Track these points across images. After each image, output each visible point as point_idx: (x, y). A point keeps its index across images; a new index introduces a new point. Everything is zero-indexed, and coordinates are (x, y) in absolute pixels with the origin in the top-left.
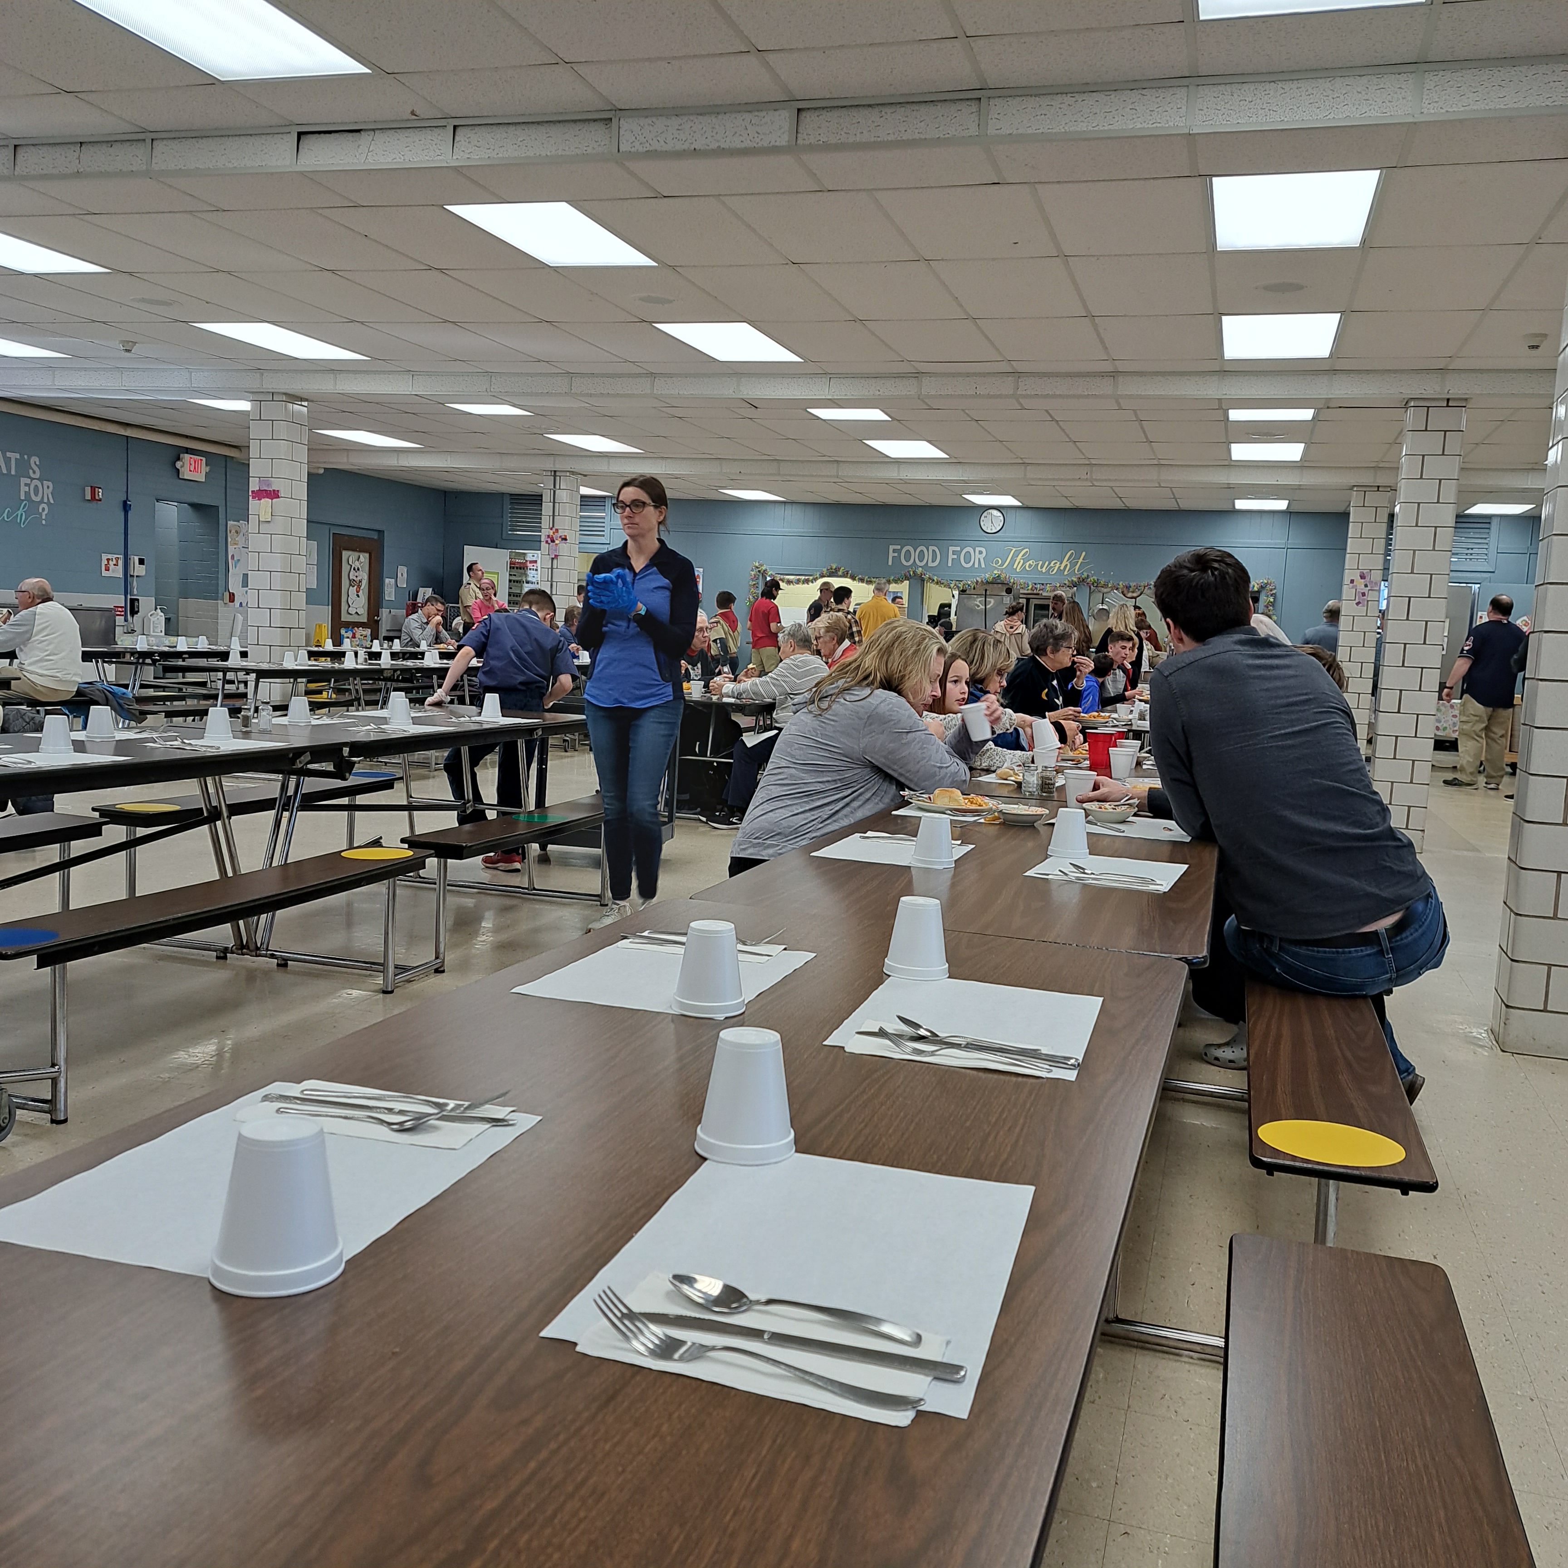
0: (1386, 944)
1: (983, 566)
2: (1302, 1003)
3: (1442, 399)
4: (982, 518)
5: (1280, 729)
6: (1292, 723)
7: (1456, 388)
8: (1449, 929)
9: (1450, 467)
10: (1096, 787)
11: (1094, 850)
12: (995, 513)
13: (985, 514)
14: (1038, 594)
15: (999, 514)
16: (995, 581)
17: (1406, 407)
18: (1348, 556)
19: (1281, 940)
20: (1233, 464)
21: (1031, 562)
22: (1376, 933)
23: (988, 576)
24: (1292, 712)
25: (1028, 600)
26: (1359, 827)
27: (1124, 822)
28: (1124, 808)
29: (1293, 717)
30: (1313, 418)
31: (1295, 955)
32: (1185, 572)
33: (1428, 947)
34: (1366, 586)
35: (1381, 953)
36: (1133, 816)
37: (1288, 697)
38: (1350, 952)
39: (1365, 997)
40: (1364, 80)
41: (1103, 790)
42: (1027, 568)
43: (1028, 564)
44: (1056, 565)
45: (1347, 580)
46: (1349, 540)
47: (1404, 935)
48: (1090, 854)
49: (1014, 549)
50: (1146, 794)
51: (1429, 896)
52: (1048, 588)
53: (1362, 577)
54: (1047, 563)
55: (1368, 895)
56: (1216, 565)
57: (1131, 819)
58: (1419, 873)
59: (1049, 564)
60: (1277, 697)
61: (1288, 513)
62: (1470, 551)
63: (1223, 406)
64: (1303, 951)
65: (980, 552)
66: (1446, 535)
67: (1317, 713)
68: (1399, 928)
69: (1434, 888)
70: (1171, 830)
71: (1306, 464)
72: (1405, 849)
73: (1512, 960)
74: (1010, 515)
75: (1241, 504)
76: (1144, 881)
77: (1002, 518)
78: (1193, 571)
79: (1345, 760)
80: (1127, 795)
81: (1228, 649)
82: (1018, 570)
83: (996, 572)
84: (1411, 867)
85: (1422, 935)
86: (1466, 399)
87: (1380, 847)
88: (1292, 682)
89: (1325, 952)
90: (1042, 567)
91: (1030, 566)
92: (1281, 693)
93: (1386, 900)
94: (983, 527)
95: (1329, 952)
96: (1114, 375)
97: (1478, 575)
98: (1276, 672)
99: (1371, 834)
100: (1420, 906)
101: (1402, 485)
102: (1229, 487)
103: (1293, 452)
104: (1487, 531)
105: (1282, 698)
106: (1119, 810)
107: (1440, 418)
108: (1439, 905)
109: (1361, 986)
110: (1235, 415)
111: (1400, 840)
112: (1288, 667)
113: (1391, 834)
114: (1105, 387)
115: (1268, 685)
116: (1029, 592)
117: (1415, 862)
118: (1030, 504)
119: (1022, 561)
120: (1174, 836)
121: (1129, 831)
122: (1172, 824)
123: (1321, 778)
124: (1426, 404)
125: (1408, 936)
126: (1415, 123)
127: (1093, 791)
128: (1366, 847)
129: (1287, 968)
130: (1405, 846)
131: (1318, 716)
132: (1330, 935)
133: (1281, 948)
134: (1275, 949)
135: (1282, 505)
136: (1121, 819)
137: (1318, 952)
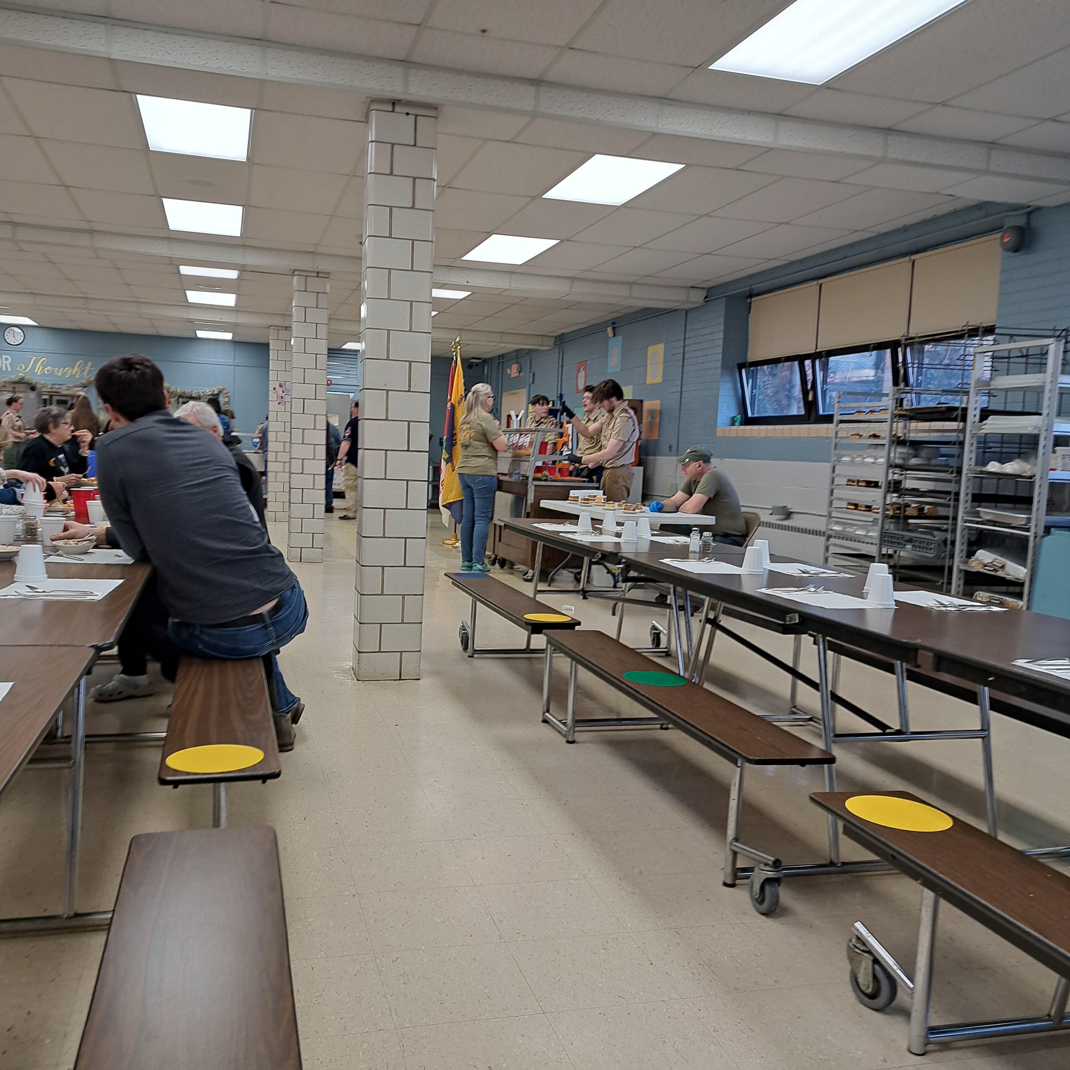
0: (268, 621)
1: (10, 369)
2: (216, 667)
3: (314, 272)
4: (6, 333)
5: (189, 481)
6: (198, 477)
7: (323, 265)
8: (308, 607)
9: (322, 316)
10: (66, 529)
11: (51, 575)
12: (16, 329)
13: (8, 330)
14: (57, 392)
15: (20, 331)
16: (20, 382)
17: (293, 275)
18: (270, 372)
19: (201, 626)
20: (190, 305)
21: (48, 368)
22: (260, 614)
23: (14, 377)
24: (198, 469)
25: (51, 396)
26: (246, 545)
27: (86, 553)
28: (84, 543)
29: (199, 473)
30: (238, 277)
31: (210, 635)
32: (115, 371)
33: (294, 620)
34: (283, 392)
35: (266, 627)
36: (93, 548)
37: (194, 459)
38: (245, 629)
39: (258, 657)
40: (228, 44)
41: (71, 531)
42: (46, 372)
43: (46, 369)
44: (69, 372)
45: (271, 388)
46: (271, 361)
47: (279, 614)
48: (49, 578)
49: (34, 358)
50: (104, 532)
51: (294, 587)
52: (64, 387)
53: (281, 386)
54: (62, 369)
55: (255, 590)
56: (138, 366)
57: (90, 551)
58: (287, 573)
59: (63, 370)
60: (186, 460)
61: (234, 342)
62: (348, 373)
63: (175, 263)
64: (215, 631)
65: (7, 359)
66: (323, 359)
67: (215, 470)
68: (276, 609)
69: (298, 582)
70: (120, 556)
71: (239, 309)
72: (277, 558)
73: (360, 623)
74: (29, 332)
75: (201, 334)
76: (85, 593)
77: (22, 334)
78: (122, 370)
79: (234, 502)
80: (89, 534)
81: (150, 426)
82: (38, 374)
83: (20, 375)
84: (281, 570)
85: (291, 612)
86: (328, 273)
87: (260, 557)
88: (196, 449)
89: (229, 631)
90: (58, 372)
91: (48, 371)
92: (190, 456)
93: (267, 592)
94: (7, 340)
95: (234, 631)
96: (91, 232)
97: (352, 387)
98: (184, 442)
99: (254, 550)
100: (288, 593)
101: (294, 325)
102: (190, 321)
103: (229, 300)
104: (355, 360)
105: (190, 460)
106: (80, 544)
107: (314, 284)
108: (301, 593)
109: (254, 651)
110: (185, 270)
111: (273, 552)
112: (193, 439)
113: (268, 549)
114: (84, 240)
115: (181, 451)
116: (49, 390)
117: (285, 565)
118: (46, 325)
119: (41, 367)
120: (122, 560)
121: (87, 560)
122: (120, 552)
123: (220, 513)
124: (305, 274)
125: (282, 614)
126: (263, 80)
127: (64, 532)
128: (251, 559)
129: (206, 644)
130: (277, 556)
131: (216, 472)
132: (233, 619)
133: (201, 632)
134: (197, 633)
135: (228, 336)
136: (84, 551)
137: (225, 631)
